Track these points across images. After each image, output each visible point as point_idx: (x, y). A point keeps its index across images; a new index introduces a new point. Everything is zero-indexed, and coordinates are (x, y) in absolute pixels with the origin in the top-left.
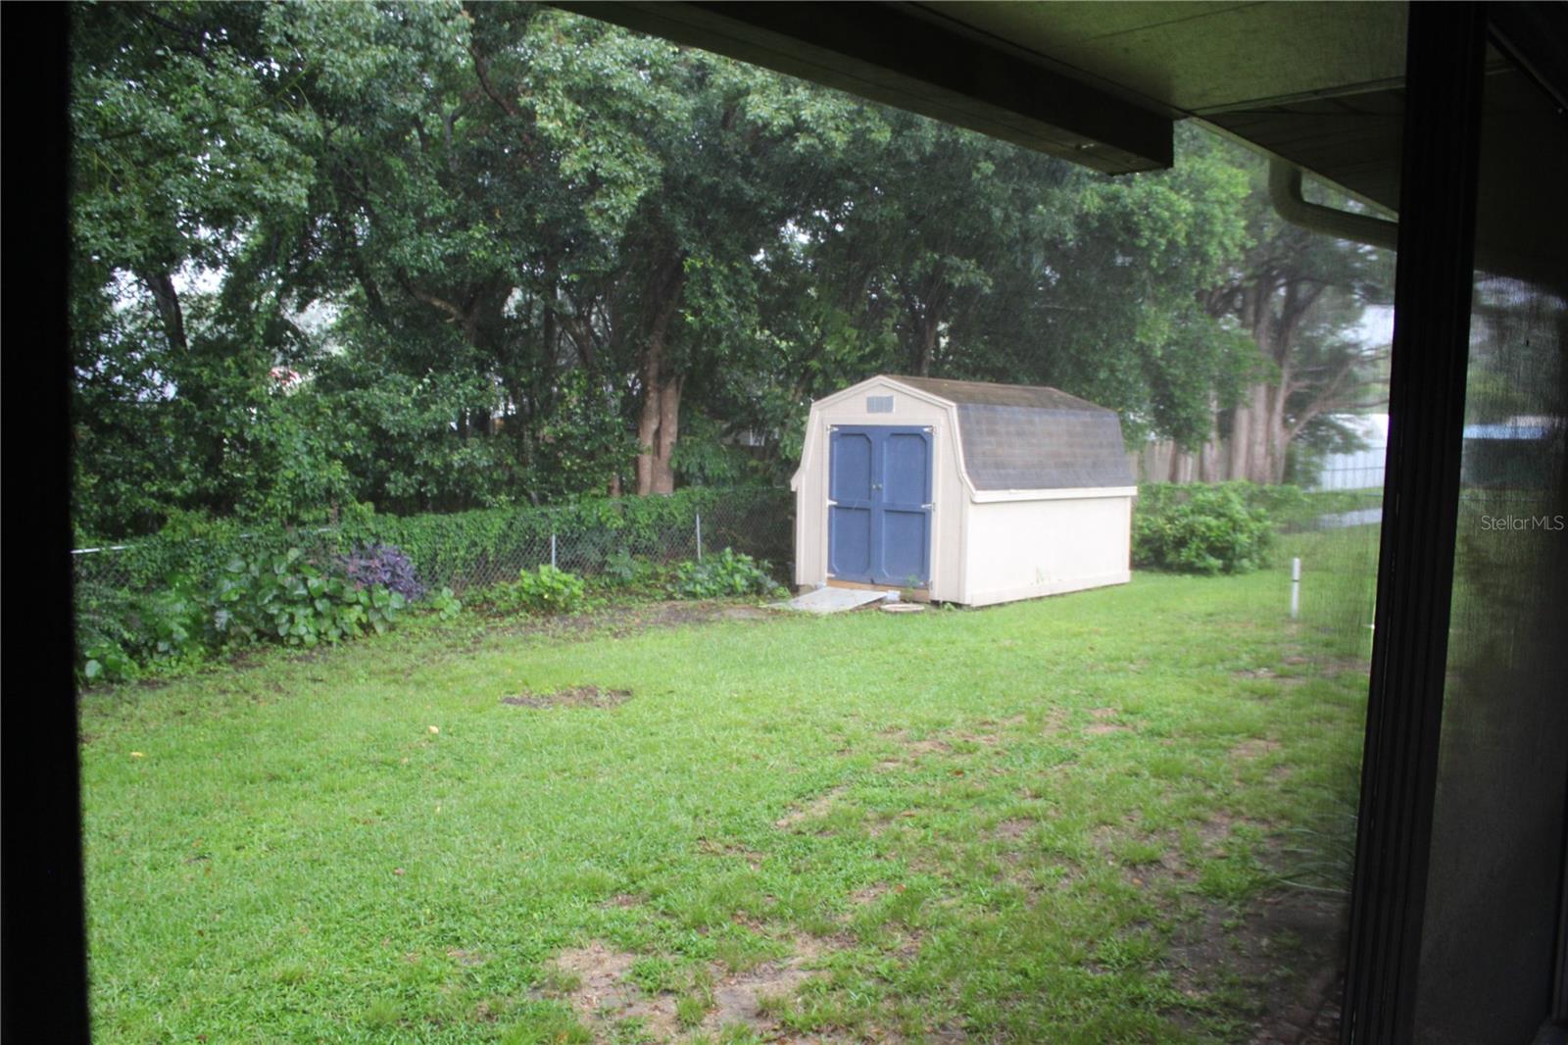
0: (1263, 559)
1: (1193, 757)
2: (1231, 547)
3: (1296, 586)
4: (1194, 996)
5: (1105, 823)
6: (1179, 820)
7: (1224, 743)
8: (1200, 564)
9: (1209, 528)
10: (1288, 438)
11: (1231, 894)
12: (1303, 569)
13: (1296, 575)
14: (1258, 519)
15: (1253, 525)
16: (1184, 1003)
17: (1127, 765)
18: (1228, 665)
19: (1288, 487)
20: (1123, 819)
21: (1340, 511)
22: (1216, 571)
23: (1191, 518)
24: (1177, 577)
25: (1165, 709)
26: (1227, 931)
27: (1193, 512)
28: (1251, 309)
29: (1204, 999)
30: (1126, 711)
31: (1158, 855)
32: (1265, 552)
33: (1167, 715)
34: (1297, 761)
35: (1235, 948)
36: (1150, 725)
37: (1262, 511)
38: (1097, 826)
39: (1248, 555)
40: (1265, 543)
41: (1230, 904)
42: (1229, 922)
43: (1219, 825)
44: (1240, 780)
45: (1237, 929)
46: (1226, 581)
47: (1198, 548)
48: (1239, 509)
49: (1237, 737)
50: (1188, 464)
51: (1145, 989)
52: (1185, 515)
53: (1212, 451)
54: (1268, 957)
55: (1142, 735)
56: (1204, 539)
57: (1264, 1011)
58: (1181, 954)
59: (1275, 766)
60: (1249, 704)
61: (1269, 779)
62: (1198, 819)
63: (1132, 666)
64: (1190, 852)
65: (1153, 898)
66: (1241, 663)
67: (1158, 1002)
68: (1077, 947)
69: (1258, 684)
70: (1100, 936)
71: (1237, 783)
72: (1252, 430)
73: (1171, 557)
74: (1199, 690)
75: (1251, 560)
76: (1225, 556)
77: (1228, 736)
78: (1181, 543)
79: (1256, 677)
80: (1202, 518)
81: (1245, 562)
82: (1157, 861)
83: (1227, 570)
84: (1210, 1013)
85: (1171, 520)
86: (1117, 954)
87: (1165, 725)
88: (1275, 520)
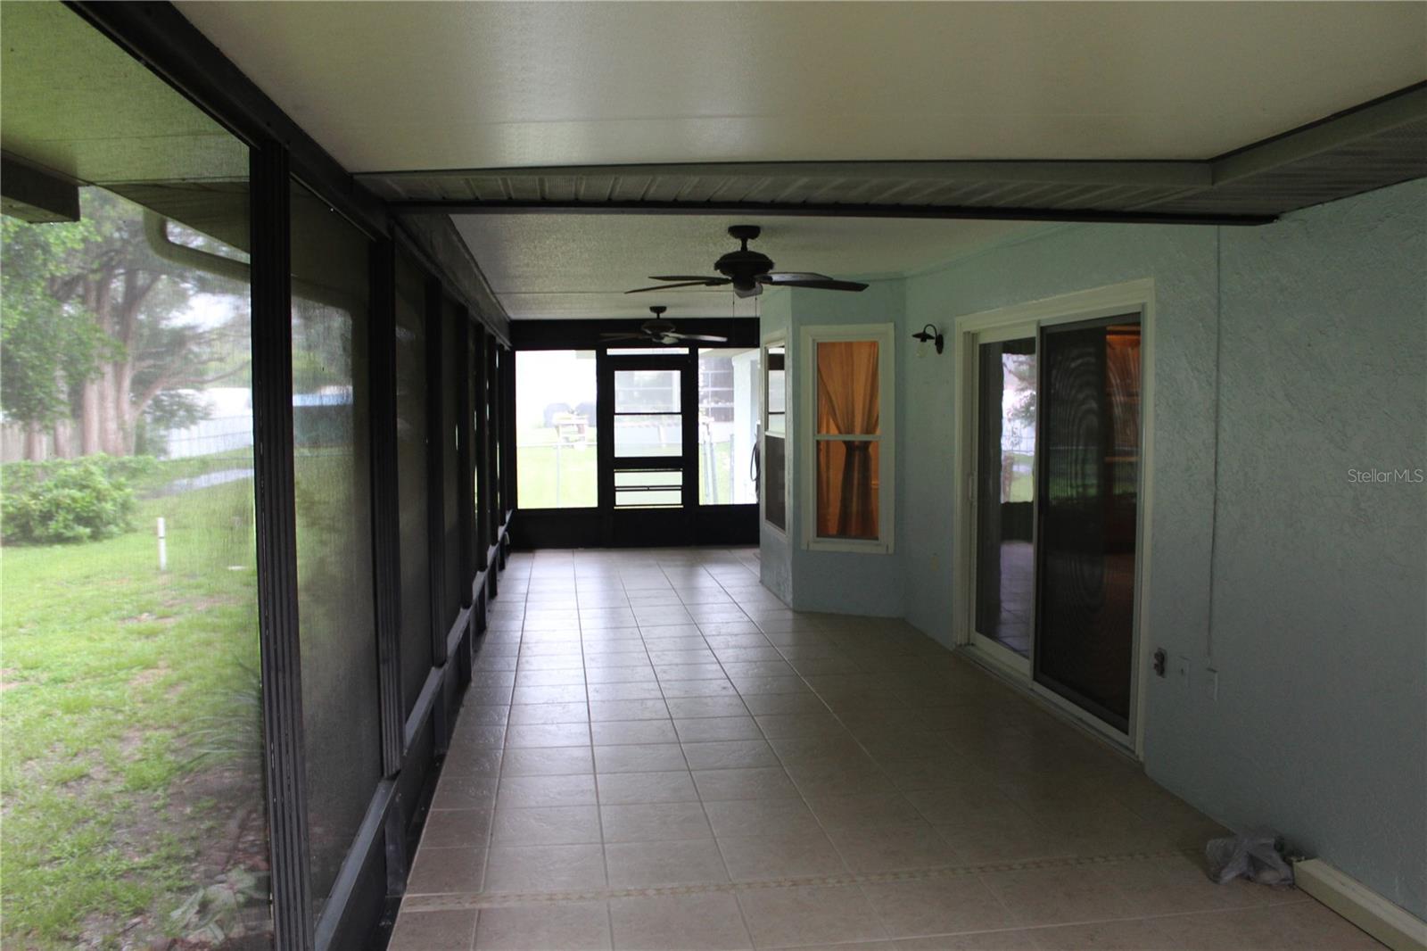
0: (128, 524)
1: (98, 692)
2: (98, 516)
3: (162, 543)
4: (139, 861)
5: (30, 759)
6: (99, 742)
7: (124, 677)
8: (69, 534)
9: (74, 500)
10: (137, 414)
11: (154, 783)
12: (167, 528)
13: (162, 533)
14: (119, 487)
15: (116, 494)
16: (134, 866)
17: (38, 710)
18: (113, 615)
19: (141, 457)
20: (46, 752)
21: (192, 476)
22: (85, 538)
23: (55, 492)
24: (48, 549)
25: (64, 660)
26: (157, 810)
27: (56, 486)
28: (93, 295)
29: (151, 859)
30: (26, 668)
31: (86, 771)
32: (129, 517)
33: (65, 664)
34: (188, 679)
35: (166, 820)
36: (52, 675)
37: (123, 480)
38: (23, 762)
39: (113, 522)
40: (128, 509)
41: (155, 790)
42: (156, 804)
43: (133, 738)
44: (144, 702)
45: (165, 806)
46: (96, 546)
47: (66, 519)
48: (102, 482)
49: (134, 671)
50: (43, 444)
51: (99, 866)
52: (50, 490)
53: (66, 430)
54: (194, 818)
55: (46, 685)
56: (69, 510)
57: (198, 853)
58: (123, 835)
59: (172, 686)
60: (138, 644)
61: (166, 696)
62: (114, 737)
63: (22, 630)
64: (113, 762)
65: (89, 802)
66: (125, 613)
67: (112, 873)
68: (30, 856)
69: (143, 626)
70: (50, 841)
71: (140, 705)
72: (102, 407)
73: (38, 531)
74: (90, 639)
75: (117, 525)
76: (92, 524)
77: (125, 671)
78: (46, 517)
79: (139, 621)
80: (66, 491)
81: (113, 528)
82: (87, 776)
83: (95, 537)
84: (157, 867)
85: (35, 496)
86: (69, 849)
87: (66, 672)
88: (134, 487)
